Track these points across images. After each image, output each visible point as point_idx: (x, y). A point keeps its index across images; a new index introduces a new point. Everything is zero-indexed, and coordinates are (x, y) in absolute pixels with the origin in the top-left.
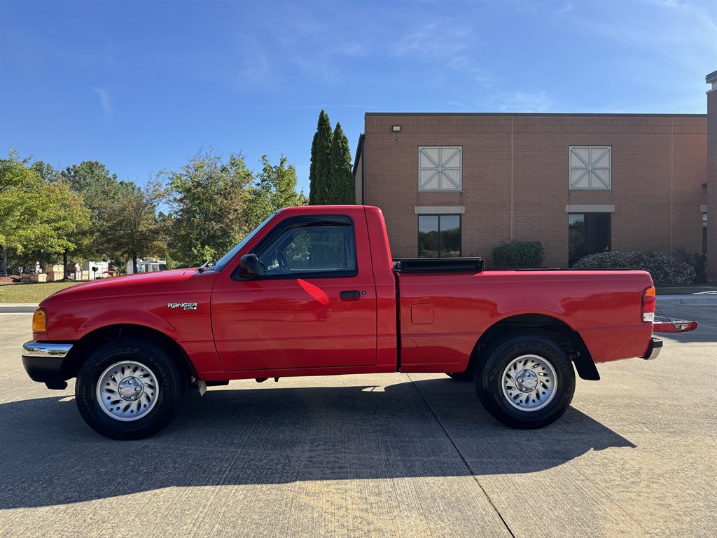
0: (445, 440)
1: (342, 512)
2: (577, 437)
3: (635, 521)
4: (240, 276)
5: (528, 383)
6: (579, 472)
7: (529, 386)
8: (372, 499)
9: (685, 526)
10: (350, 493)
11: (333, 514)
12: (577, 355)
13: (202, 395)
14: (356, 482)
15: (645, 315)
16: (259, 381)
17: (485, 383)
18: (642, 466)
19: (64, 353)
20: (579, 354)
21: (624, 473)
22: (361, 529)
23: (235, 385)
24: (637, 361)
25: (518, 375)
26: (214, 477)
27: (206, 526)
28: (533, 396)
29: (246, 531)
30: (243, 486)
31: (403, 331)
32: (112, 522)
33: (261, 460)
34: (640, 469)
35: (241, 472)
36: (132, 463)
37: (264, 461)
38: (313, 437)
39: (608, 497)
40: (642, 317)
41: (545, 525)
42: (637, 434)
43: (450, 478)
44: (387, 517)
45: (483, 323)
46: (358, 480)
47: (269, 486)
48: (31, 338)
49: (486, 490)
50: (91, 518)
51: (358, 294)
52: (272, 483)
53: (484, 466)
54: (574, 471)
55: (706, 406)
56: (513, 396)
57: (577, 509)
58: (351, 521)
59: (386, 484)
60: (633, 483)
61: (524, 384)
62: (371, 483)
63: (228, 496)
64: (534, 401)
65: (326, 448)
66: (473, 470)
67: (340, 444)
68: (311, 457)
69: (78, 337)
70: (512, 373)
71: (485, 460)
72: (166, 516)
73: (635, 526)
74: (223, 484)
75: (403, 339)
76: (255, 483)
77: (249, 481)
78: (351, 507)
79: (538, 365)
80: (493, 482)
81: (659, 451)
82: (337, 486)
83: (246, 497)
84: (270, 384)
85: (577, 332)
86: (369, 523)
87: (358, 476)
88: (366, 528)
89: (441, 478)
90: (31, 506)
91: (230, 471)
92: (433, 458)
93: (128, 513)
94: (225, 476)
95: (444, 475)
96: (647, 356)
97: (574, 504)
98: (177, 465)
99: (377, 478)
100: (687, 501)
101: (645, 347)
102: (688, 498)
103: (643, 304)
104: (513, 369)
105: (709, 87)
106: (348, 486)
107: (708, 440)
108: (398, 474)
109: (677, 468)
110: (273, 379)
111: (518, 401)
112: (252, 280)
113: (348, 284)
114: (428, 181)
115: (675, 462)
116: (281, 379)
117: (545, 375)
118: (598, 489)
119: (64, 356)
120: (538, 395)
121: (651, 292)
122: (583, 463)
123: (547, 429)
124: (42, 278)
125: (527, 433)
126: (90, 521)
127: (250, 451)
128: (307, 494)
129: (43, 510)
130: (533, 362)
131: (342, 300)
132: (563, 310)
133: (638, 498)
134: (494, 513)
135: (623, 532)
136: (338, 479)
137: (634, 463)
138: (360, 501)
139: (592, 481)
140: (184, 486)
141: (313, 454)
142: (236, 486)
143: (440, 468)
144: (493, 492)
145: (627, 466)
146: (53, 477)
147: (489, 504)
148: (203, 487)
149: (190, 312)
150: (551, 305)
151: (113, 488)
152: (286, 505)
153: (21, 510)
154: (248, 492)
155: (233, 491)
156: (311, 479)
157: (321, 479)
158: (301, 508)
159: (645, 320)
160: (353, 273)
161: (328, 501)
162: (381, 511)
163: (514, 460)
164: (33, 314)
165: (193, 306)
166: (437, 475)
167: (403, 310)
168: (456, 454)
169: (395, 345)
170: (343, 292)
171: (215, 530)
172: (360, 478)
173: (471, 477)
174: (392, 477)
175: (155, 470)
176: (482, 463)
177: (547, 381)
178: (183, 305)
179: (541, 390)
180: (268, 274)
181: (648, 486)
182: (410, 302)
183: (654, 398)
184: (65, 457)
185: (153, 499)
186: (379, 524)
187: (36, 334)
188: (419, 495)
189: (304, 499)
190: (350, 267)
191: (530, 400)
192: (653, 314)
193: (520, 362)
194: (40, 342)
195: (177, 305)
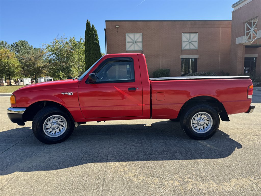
4: (90, 82)
5: (201, 122)
7: (202, 124)
12: (220, 111)
13: (76, 127)
15: (249, 96)
16: (98, 122)
17: (185, 122)
19: (23, 112)
20: (221, 111)
23: (89, 123)
24: (244, 114)
25: (198, 119)
28: (202, 128)
31: (153, 103)
40: (247, 97)
48: (10, 106)
56: (194, 127)
61: (200, 123)
69: (28, 105)
70: (196, 118)
75: (153, 106)
84: (102, 123)
85: (221, 103)
96: (248, 112)
101: (247, 109)
103: (248, 92)
110: (103, 121)
111: (196, 129)
112: (94, 83)
113: (131, 85)
116: (106, 121)
119: (23, 113)
120: (204, 128)
121: (251, 87)
124: (5, 84)
130: (204, 115)
131: (129, 91)
132: (216, 94)
149: (70, 96)
150: (212, 92)
159: (248, 98)
160: (133, 81)
164: (10, 96)
165: (71, 93)
167: (153, 96)
169: (149, 109)
170: (129, 89)
177: (209, 123)
178: (67, 93)
180: (100, 81)
182: (156, 92)
187: (12, 104)
190: (132, 78)
191: (201, 129)
192: (252, 96)
193: (200, 114)
194: (13, 108)
195: (65, 93)
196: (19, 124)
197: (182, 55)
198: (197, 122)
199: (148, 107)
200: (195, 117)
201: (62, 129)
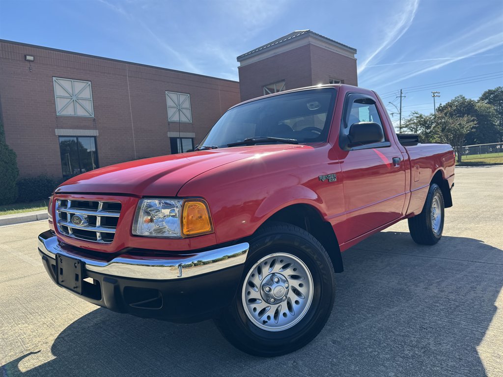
197: (170, 131)
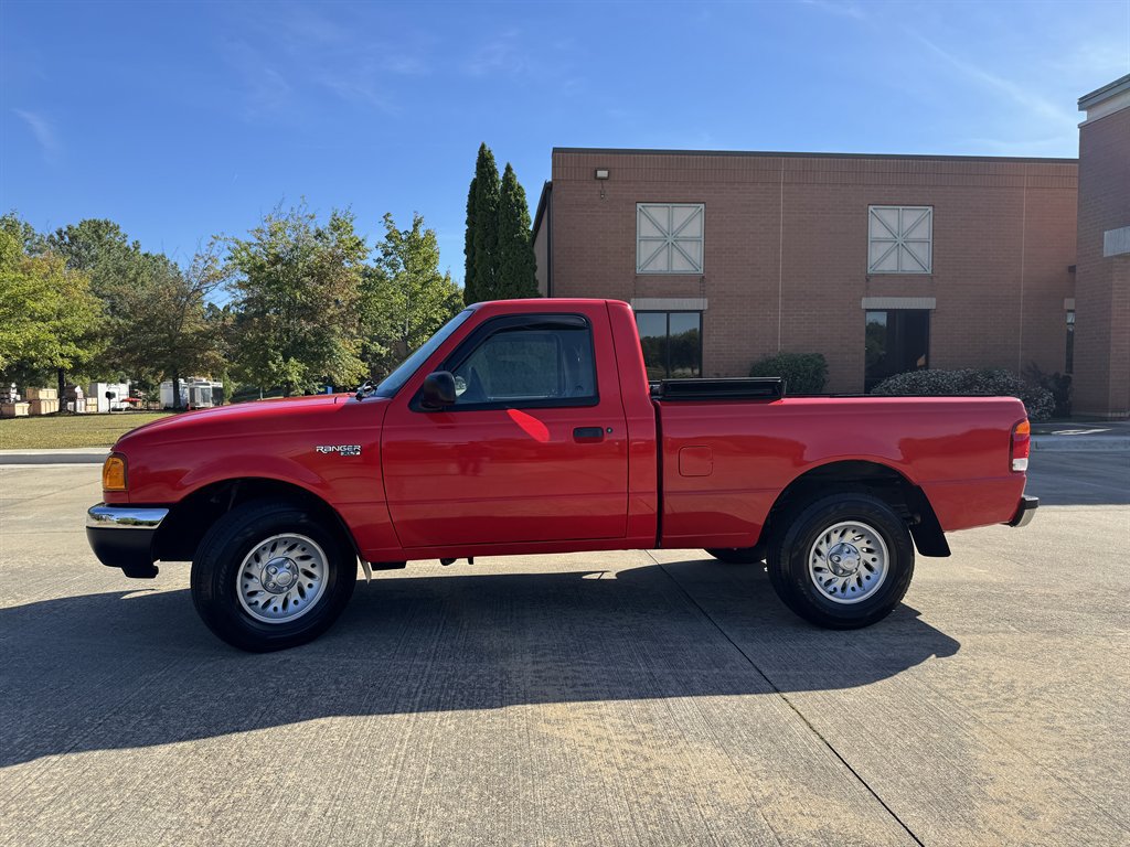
0: (726, 645)
1: (604, 745)
2: (916, 639)
3: (1018, 750)
4: (423, 405)
5: (847, 562)
6: (929, 687)
7: (848, 567)
8: (642, 727)
9: (1086, 756)
10: (607, 719)
11: (592, 748)
12: (916, 520)
13: (361, 581)
14: (612, 704)
15: (1015, 461)
16: (444, 563)
17: (785, 564)
18: (1015, 677)
19: (155, 523)
20: (919, 519)
21: (991, 687)
22: (637, 768)
24: (999, 530)
25: (833, 551)
26: (402, 701)
27: (413, 768)
28: (853, 581)
29: (473, 772)
30: (450, 713)
31: (666, 488)
32: (271, 764)
33: (465, 677)
34: (1013, 682)
35: (441, 693)
36: (272, 685)
37: (472, 677)
38: (534, 643)
39: (975, 719)
40: (1011, 465)
41: (894, 757)
42: (1002, 636)
43: (748, 697)
44: (669, 751)
45: (783, 475)
46: (615, 702)
47: (489, 712)
48: (100, 498)
49: (803, 713)
50: (238, 761)
51: (600, 432)
52: (491, 707)
53: (792, 680)
54: (921, 686)
55: (1093, 595)
56: (824, 581)
57: (936, 736)
58: (620, 759)
59: (657, 706)
60: (1007, 700)
61: (841, 563)
62: (636, 706)
63: (432, 727)
64: (853, 589)
65: (557, 658)
66: (778, 686)
67: (575, 653)
68: (538, 671)
69: (178, 496)
70: (824, 548)
71: (791, 672)
72: (349, 755)
73: (1019, 756)
74: (418, 711)
75: (667, 500)
76: (465, 708)
77: (456, 706)
78: (614, 738)
79: (862, 536)
80: (809, 701)
81: (1035, 657)
82: (587, 711)
83: (458, 728)
84: (460, 567)
85: (920, 488)
86: (646, 760)
87: (612, 696)
88: (644, 766)
89: (734, 697)
90: (142, 746)
91: (424, 692)
92: (716, 671)
93: (292, 753)
94: (418, 699)
95: (738, 693)
96: (1014, 522)
97: (930, 728)
98: (342, 686)
99: (642, 698)
100: (1084, 723)
101: (1012, 511)
102: (1086, 719)
103: (1012, 445)
104: (825, 542)
105: (1083, 117)
106: (604, 710)
107: (1102, 642)
108: (671, 692)
109: (1065, 679)
110: (466, 560)
111: (831, 588)
112: (442, 411)
113: (585, 418)
114: (651, 258)
115: (1059, 671)
116: (477, 560)
117: (869, 551)
118: (960, 709)
119: (155, 527)
120: (859, 580)
121: (1024, 428)
122: (932, 675)
123: (871, 630)
124: (21, 409)
125: (844, 636)
126: (238, 764)
127: (445, 665)
128: (547, 721)
129: (162, 751)
130: (854, 532)
131: (578, 440)
133: (1017, 719)
134: (820, 743)
135: (1003, 764)
136: (585, 700)
137: (1003, 674)
138: (625, 730)
139: (949, 699)
140: (362, 714)
141: (540, 667)
142: (440, 714)
143: (729, 683)
144: (814, 716)
145: (994, 679)
146: (159, 705)
147: (810, 732)
148: (390, 716)
149: (348, 458)
150: (885, 448)
151: (256, 719)
152: (520, 737)
153: (129, 751)
154: (459, 721)
155: (438, 720)
156: (547, 702)
157: (561, 701)
158: (544, 740)
159: (1014, 469)
160: (592, 401)
161: (580, 731)
162: (659, 743)
163: (833, 672)
164: (102, 464)
165: (355, 450)
166: (728, 693)
167: (666, 457)
168: (749, 664)
169: (654, 510)
170: (577, 431)
171: (427, 772)
172: (617, 698)
173: (776, 695)
174: (662, 696)
175: (311, 693)
176: (789, 677)
177: (874, 560)
178: (339, 449)
179: (864, 572)
181: (1027, 704)
182: (678, 446)
183: (1016, 585)
184: (167, 677)
185: (322, 733)
186: (661, 761)
187: (108, 492)
188: (708, 718)
189: (545, 729)
190: (587, 392)
191: (849, 588)
192: (1026, 460)
193: (836, 532)
194: (111, 505)
195: (331, 449)
196: (130, 573)
198: (830, 562)
199: (648, 505)
200: (821, 543)
201: (310, 586)
